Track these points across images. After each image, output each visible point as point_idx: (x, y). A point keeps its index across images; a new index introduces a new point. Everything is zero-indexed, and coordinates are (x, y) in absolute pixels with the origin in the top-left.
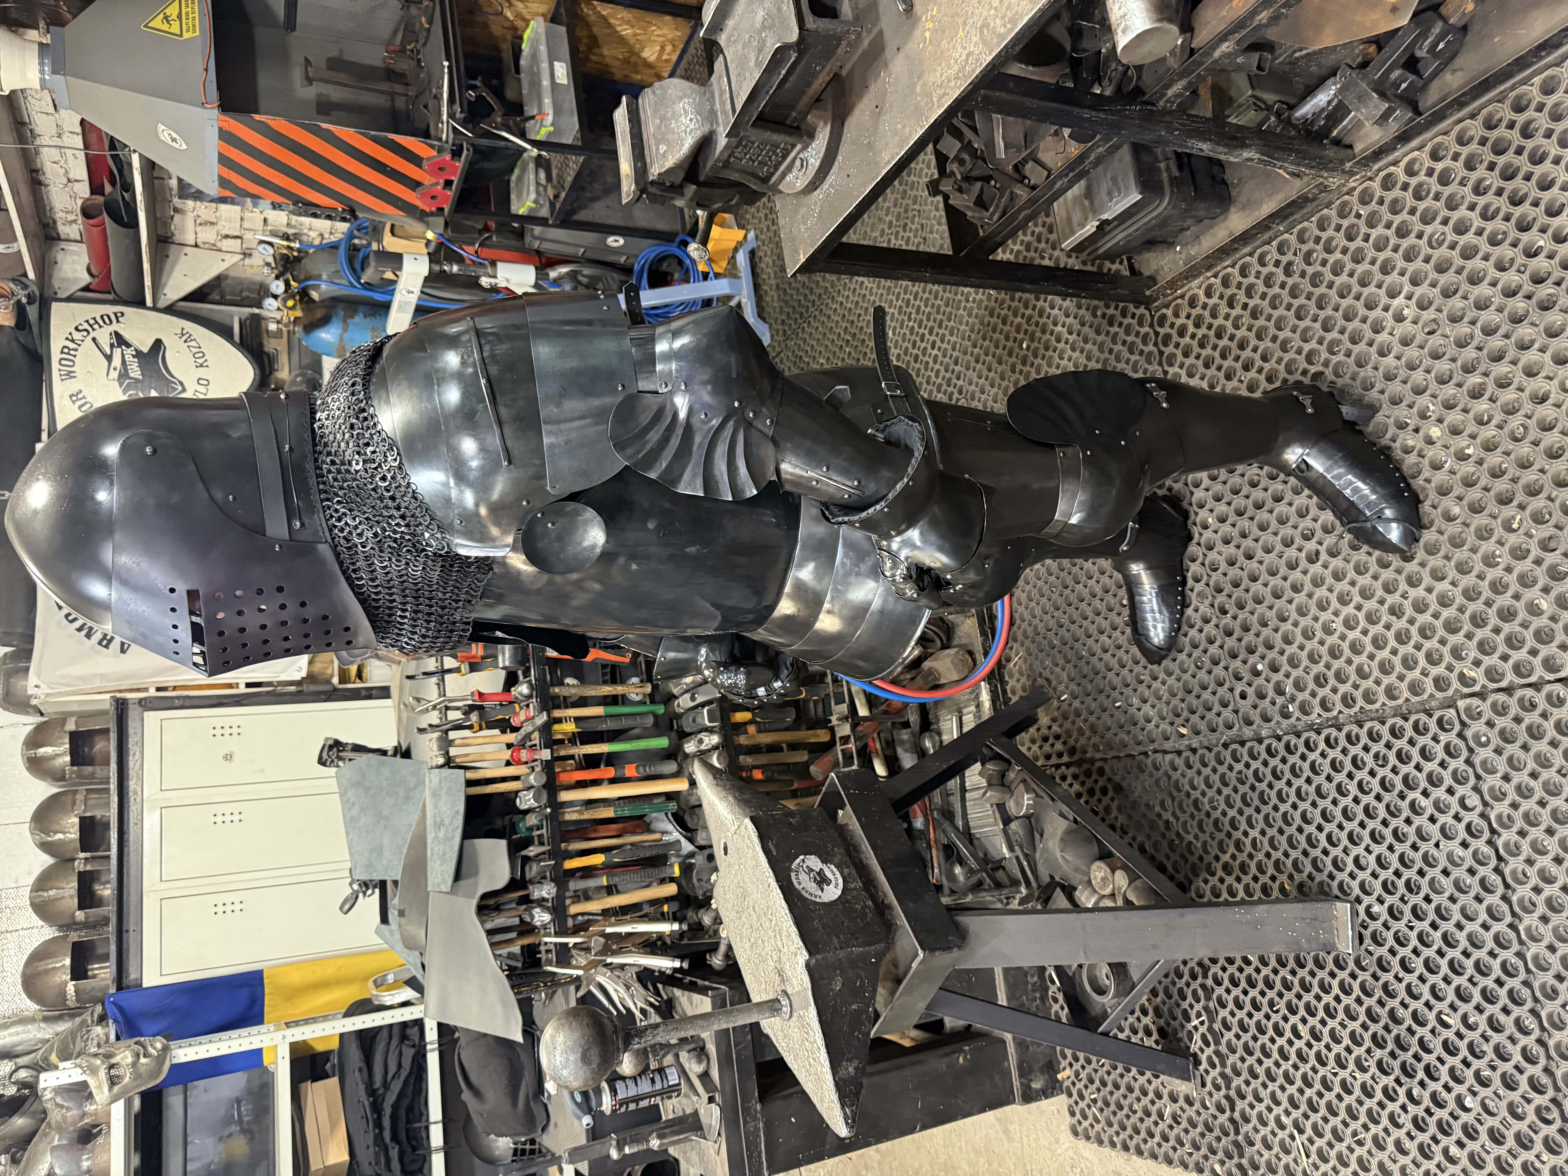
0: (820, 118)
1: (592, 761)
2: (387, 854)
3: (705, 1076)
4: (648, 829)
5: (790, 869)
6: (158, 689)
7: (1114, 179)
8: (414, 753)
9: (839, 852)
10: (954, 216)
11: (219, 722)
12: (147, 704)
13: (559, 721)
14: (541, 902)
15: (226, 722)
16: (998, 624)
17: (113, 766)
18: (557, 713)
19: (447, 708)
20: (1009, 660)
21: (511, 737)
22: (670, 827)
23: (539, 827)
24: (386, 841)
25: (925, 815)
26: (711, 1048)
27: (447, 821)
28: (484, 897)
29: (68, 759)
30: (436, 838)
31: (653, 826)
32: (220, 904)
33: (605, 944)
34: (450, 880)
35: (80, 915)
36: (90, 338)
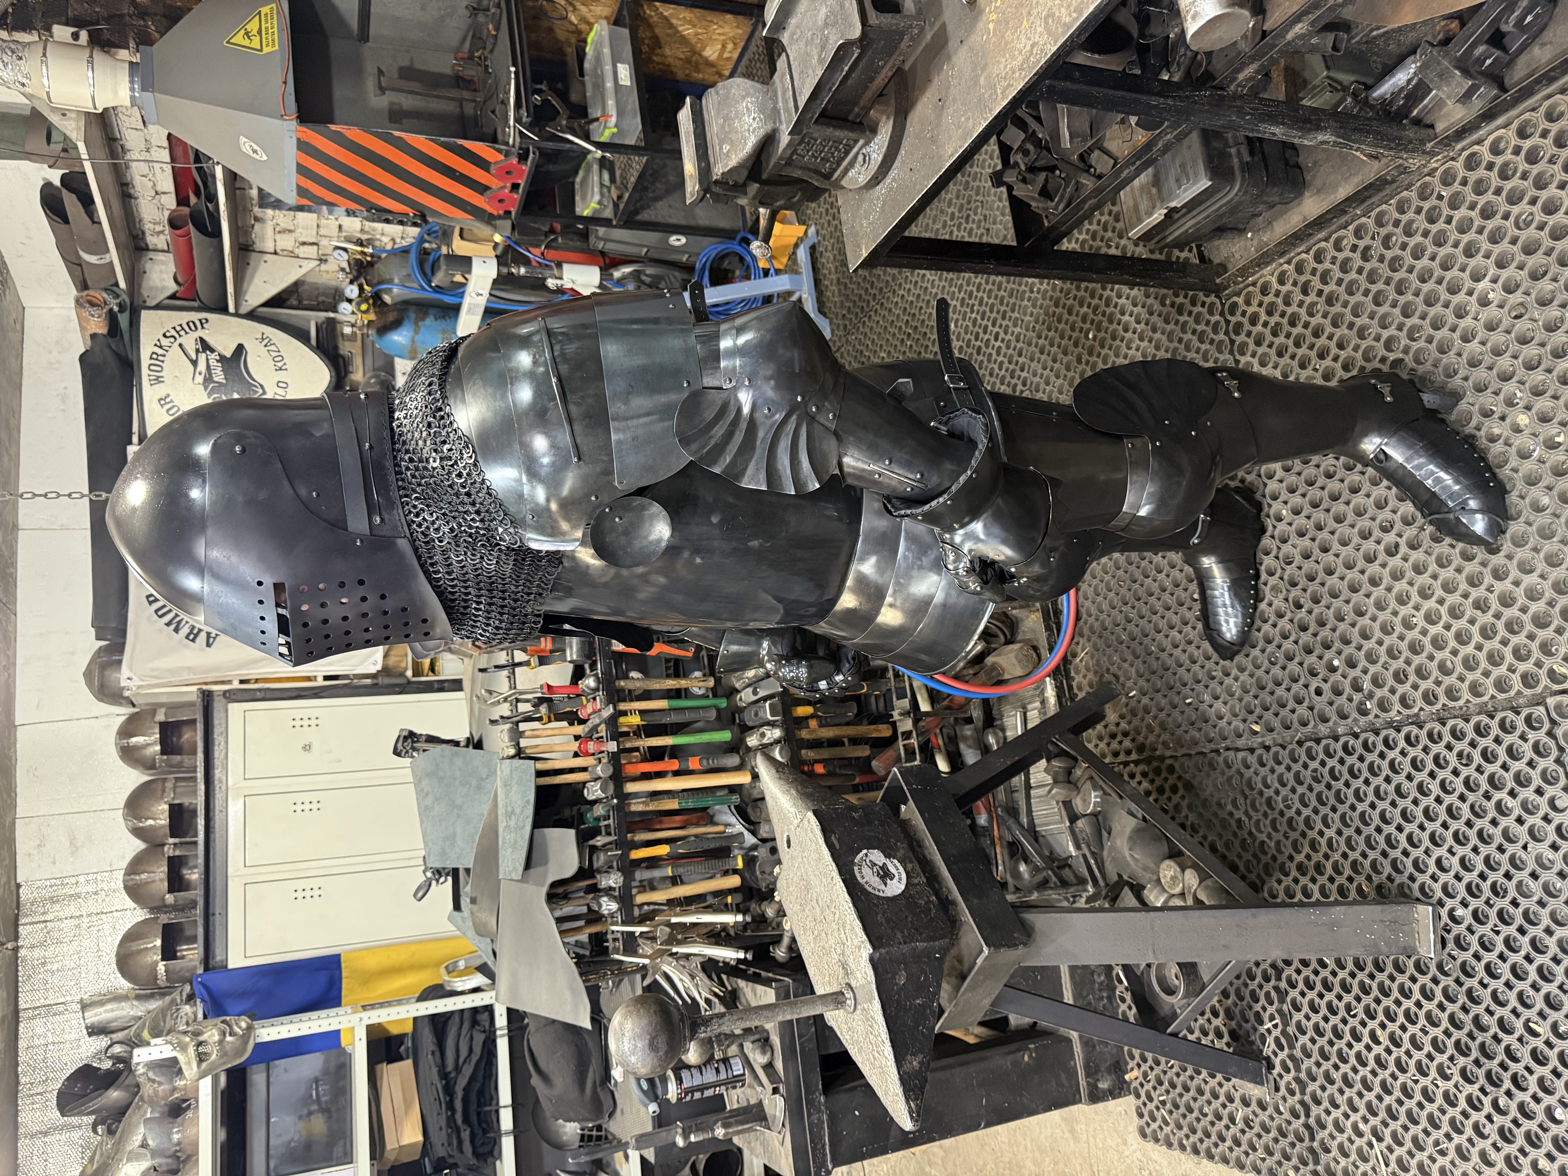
0: (883, 112)
1: (656, 754)
2: (459, 842)
3: (769, 1067)
4: (711, 821)
5: (853, 863)
6: (241, 682)
7: (1183, 166)
8: (485, 744)
9: (902, 847)
10: (1018, 207)
11: (298, 714)
12: (232, 696)
13: (624, 713)
14: (608, 891)
15: (305, 714)
16: (1064, 618)
17: (200, 756)
18: (623, 706)
19: (518, 700)
20: (1075, 655)
21: (579, 729)
22: (733, 820)
23: (607, 818)
24: (459, 830)
25: (989, 812)
26: (776, 1040)
27: (518, 811)
28: (554, 885)
29: (158, 748)
30: (507, 827)
31: (717, 818)
32: (300, 890)
33: (671, 934)
34: (521, 869)
35: (170, 898)
36: (176, 344)
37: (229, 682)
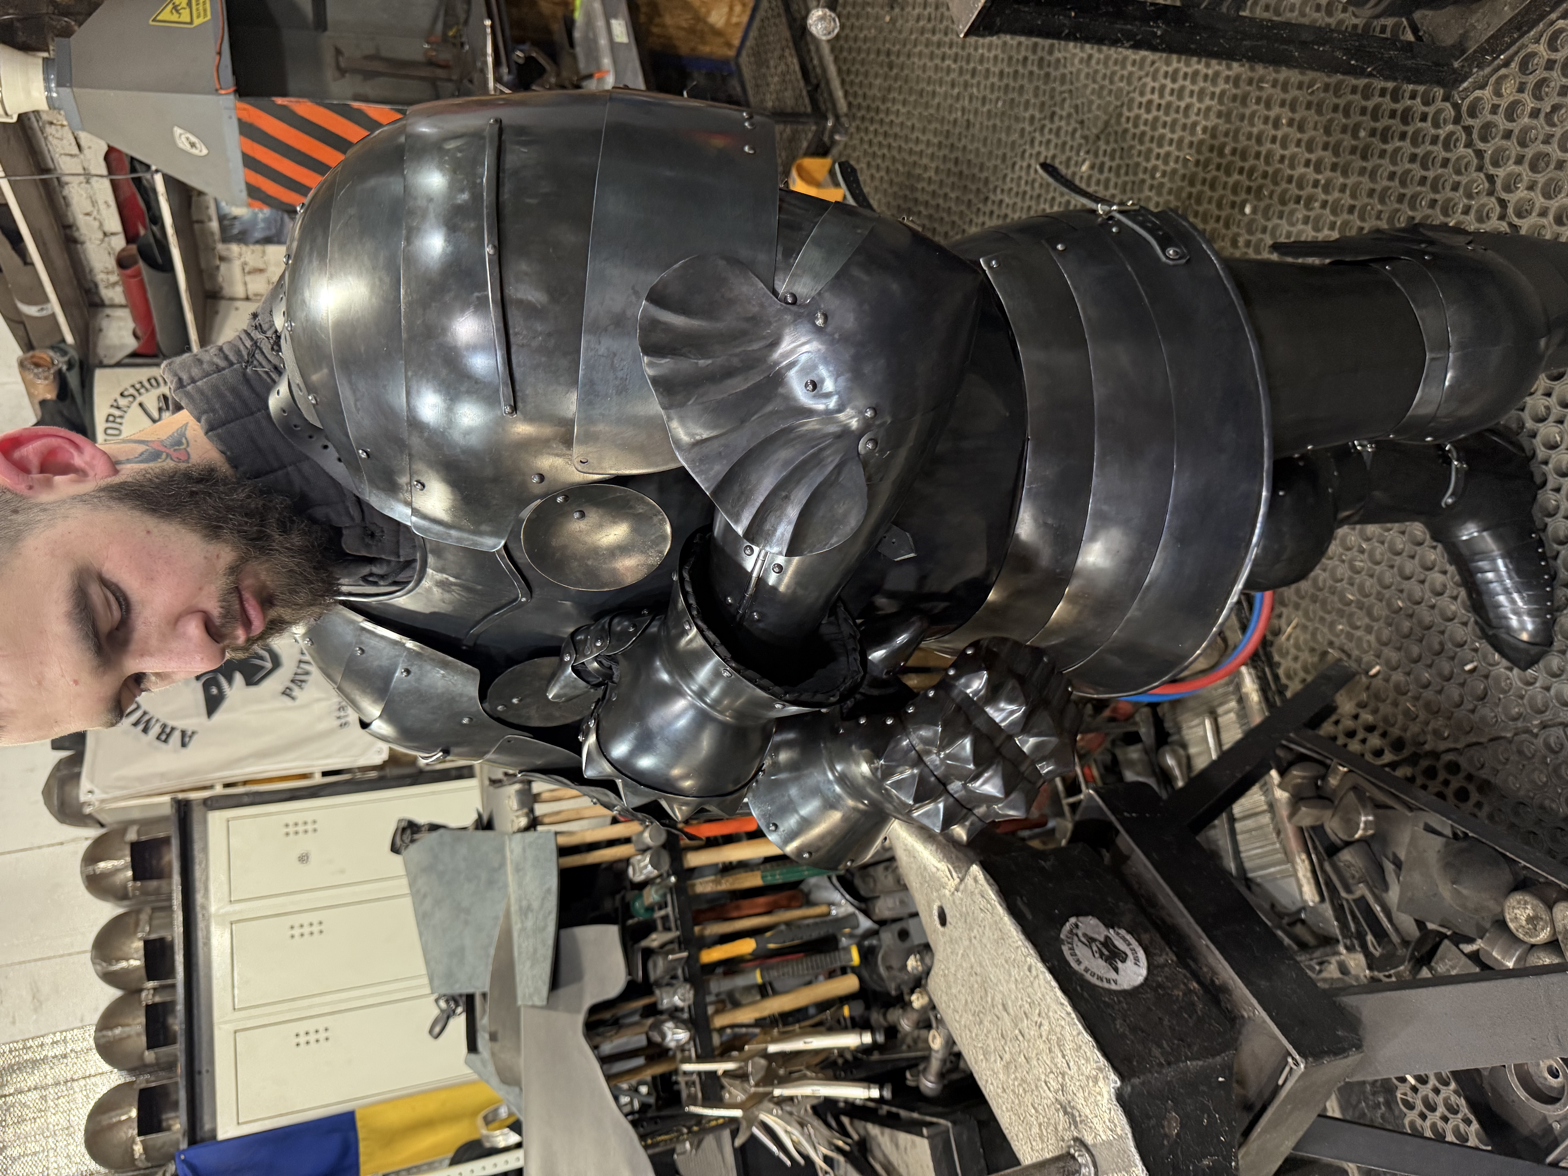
2: (469, 958)
4: (807, 901)
5: (1059, 941)
6: (227, 786)
8: (497, 823)
9: (1128, 909)
11: (291, 819)
12: (214, 804)
14: (674, 1013)
15: (300, 817)
17: (176, 879)
20: (1277, 633)
22: (836, 896)
23: (663, 905)
24: (468, 942)
27: (536, 905)
28: (595, 1009)
29: (130, 873)
30: (523, 929)
31: (814, 896)
32: (302, 1033)
33: (769, 1069)
34: (545, 989)
35: (150, 1056)
36: (136, 404)
37: (211, 787)
